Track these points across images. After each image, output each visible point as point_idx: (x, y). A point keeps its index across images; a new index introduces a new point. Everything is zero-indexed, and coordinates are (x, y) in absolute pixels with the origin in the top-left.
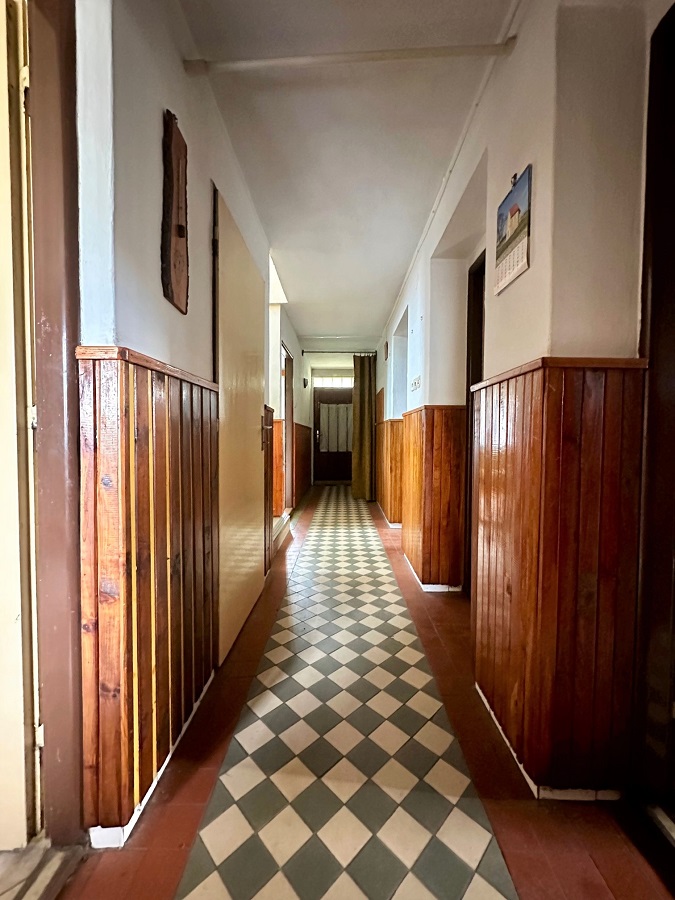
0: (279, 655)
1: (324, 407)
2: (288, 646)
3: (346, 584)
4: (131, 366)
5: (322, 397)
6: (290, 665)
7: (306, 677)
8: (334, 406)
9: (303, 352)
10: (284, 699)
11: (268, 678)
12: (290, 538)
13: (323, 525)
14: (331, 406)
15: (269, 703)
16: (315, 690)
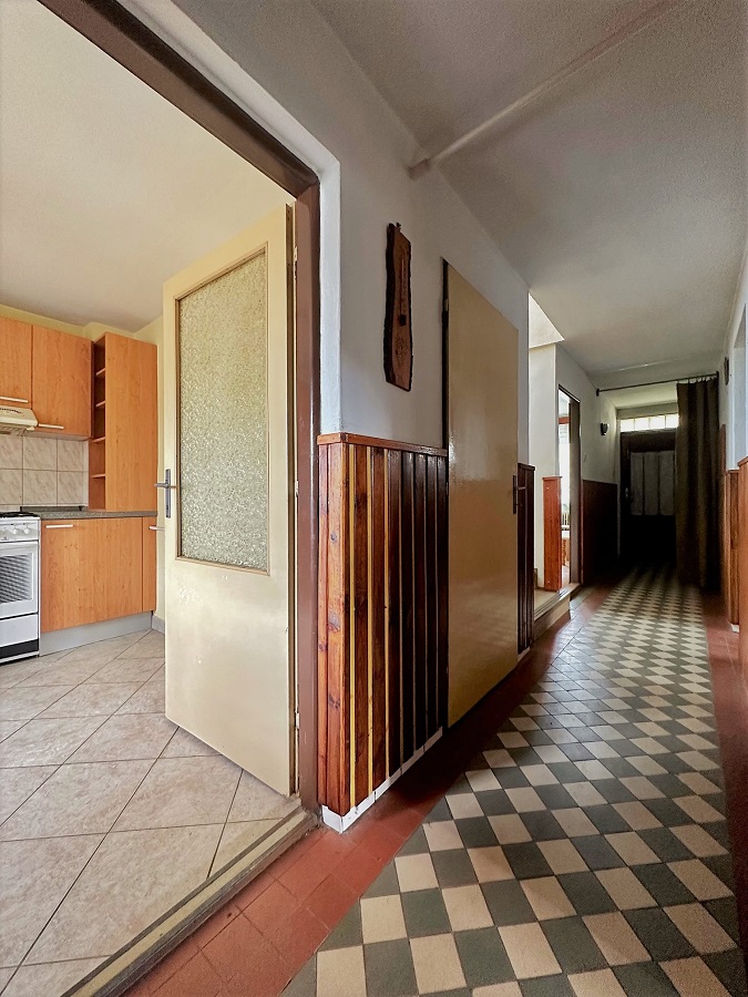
0: (513, 740)
1: (636, 458)
2: (525, 734)
3: (628, 689)
4: (351, 446)
5: (632, 444)
6: (522, 755)
7: (536, 774)
8: (652, 454)
9: (598, 391)
10: (505, 785)
11: (493, 757)
12: (566, 618)
13: (618, 610)
14: (647, 453)
15: (487, 783)
16: (542, 792)
